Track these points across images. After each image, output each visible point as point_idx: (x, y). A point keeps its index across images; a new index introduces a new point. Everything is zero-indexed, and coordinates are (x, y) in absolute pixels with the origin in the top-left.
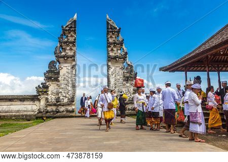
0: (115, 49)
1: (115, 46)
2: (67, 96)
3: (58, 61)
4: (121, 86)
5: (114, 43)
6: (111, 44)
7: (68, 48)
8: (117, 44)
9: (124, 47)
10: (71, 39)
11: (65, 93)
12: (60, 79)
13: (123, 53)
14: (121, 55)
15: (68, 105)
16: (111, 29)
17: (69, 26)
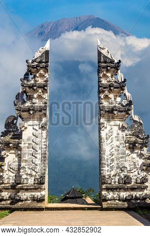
0: (111, 96)
1: (110, 91)
2: (34, 173)
3: (20, 116)
4: (121, 158)
5: (110, 86)
6: (105, 88)
7: (35, 96)
8: (115, 88)
9: (126, 92)
10: (40, 81)
11: (29, 168)
12: (22, 145)
13: (125, 102)
14: (122, 105)
15: (35, 189)
16: (105, 62)
17: (38, 60)
